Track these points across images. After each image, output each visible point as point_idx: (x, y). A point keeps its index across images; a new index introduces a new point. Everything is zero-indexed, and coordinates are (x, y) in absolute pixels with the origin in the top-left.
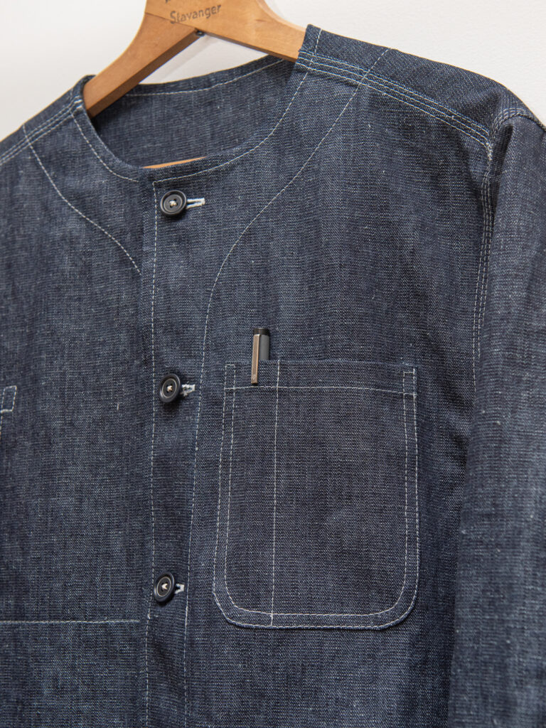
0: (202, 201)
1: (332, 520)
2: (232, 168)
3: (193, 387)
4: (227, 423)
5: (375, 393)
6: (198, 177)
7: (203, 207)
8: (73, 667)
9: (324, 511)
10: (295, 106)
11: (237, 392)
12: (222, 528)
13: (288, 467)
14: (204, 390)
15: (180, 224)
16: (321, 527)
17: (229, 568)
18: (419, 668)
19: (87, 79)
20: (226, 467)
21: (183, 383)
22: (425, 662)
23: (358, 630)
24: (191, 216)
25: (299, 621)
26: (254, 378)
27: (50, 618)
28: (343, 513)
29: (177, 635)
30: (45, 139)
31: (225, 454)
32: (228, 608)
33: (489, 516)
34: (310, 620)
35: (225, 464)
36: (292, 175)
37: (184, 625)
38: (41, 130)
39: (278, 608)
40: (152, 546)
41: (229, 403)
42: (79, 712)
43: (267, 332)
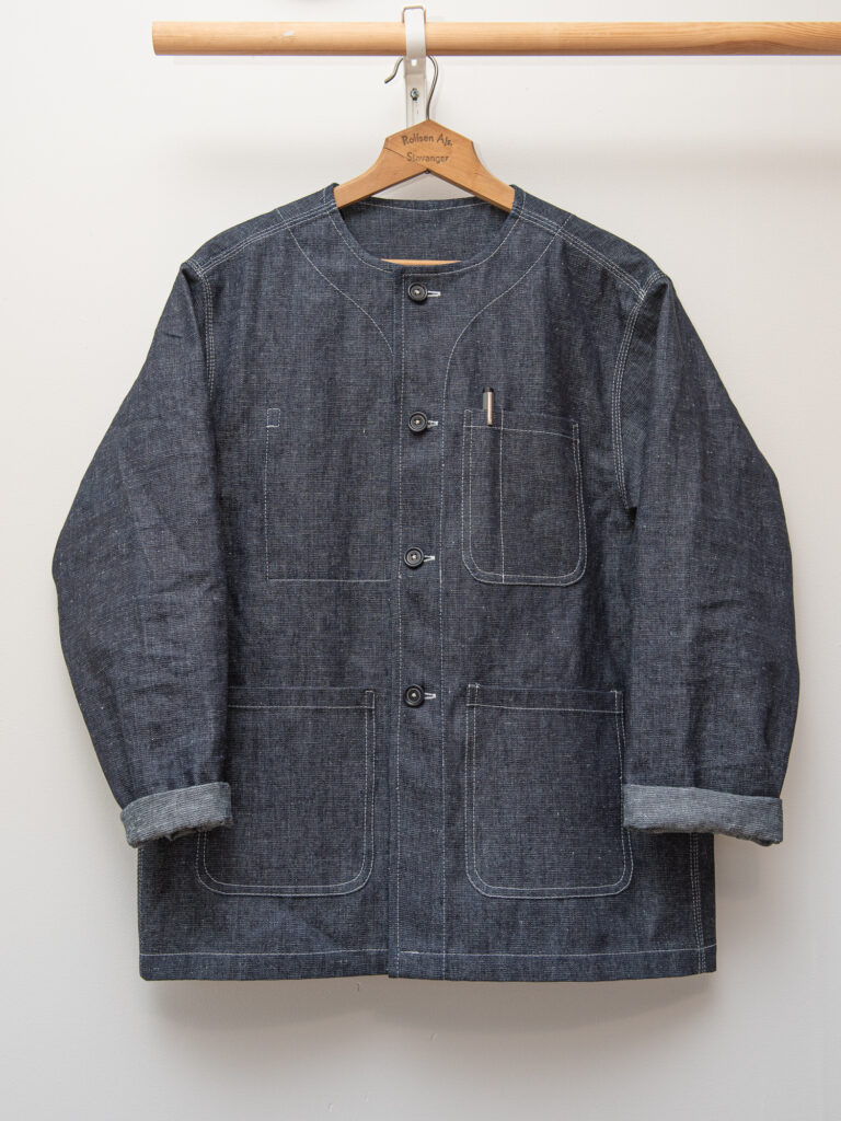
0: (439, 294)
1: (537, 518)
2: (462, 274)
3: (436, 423)
4: (467, 450)
5: (562, 438)
6: (438, 277)
7: (439, 298)
8: (336, 612)
9: (533, 511)
10: (509, 240)
11: (474, 429)
12: (466, 519)
13: (509, 481)
14: (447, 426)
15: (422, 307)
16: (530, 521)
17: (473, 546)
18: (586, 610)
19: (335, 185)
20: (467, 479)
21: (429, 418)
22: (589, 606)
23: (552, 587)
24: (430, 303)
25: (519, 580)
26: (490, 421)
27: (319, 578)
28: (544, 513)
29: (432, 589)
30: (302, 226)
31: (467, 470)
32: (474, 571)
33: (664, 517)
34: (525, 580)
35: (467, 476)
36: (508, 287)
37: (438, 582)
38: (300, 218)
39: (507, 572)
40: (399, 530)
41: (468, 436)
42: (341, 642)
43: (492, 390)
